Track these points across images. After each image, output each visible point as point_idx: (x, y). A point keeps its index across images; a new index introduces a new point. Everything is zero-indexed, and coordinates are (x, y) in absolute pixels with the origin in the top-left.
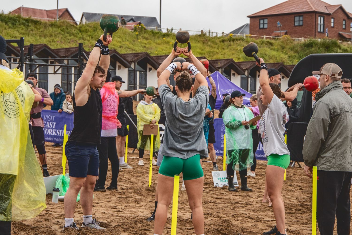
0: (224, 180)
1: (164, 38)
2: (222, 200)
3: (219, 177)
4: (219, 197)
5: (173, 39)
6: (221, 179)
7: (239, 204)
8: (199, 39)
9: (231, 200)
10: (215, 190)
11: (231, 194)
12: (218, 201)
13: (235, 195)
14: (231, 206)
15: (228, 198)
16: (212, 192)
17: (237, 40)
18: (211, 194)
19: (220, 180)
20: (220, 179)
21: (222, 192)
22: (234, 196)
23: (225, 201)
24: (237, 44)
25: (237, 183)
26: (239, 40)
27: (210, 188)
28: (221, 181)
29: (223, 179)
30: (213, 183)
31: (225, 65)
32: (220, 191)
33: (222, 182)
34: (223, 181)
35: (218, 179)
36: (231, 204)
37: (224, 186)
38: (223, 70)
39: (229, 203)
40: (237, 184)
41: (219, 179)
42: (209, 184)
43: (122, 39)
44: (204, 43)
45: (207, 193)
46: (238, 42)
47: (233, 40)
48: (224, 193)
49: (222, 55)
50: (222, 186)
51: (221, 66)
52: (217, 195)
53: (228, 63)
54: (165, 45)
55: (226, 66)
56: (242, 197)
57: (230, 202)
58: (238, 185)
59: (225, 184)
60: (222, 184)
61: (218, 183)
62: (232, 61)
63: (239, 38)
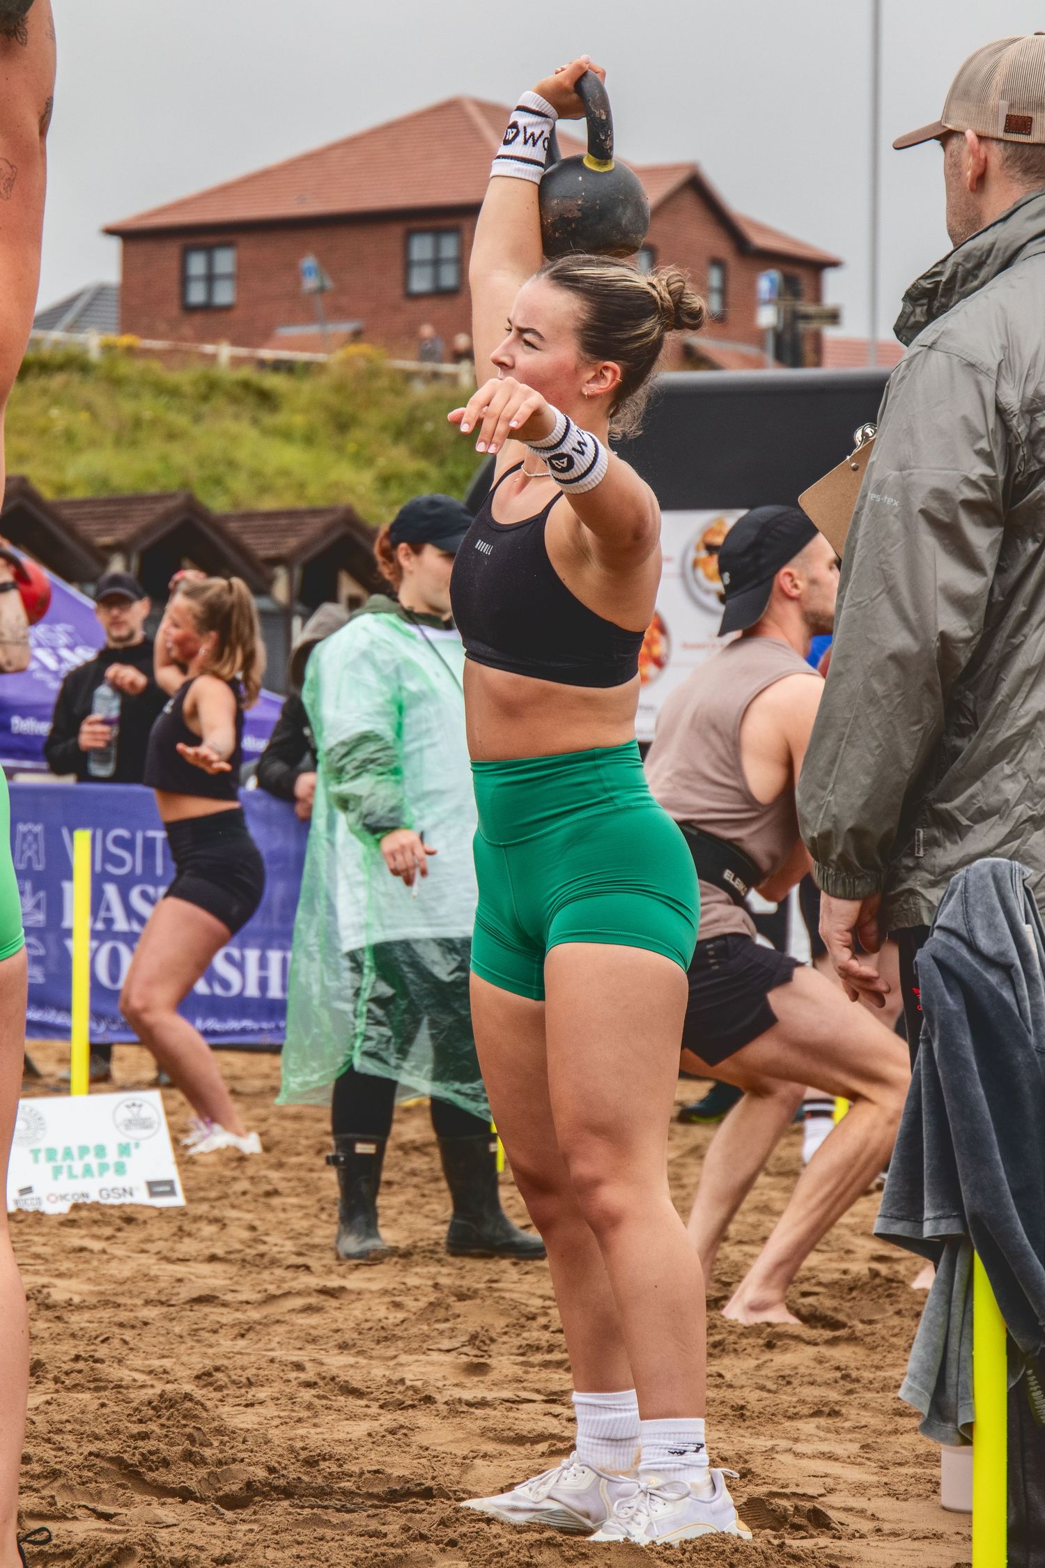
0: (78, 1167)
3: (43, 1145)
6: (60, 1156)
7: (225, 1305)
9: (161, 1285)
11: (143, 1251)
14: (170, 1317)
19: (46, 1167)
20: (51, 1154)
21: (76, 1242)
25: (170, 1183)
28: (57, 1171)
29: (68, 1153)
32: (57, 1236)
33: (64, 1177)
34: (70, 1167)
35: (36, 1160)
36: (164, 1309)
37: (76, 1207)
40: (172, 1192)
41: (42, 1156)
48: (93, 1244)
50: (63, 1208)
56: (233, 1270)
58: (179, 1200)
59: (85, 1190)
60: (63, 1193)
61: (35, 1189)
62: (22, 487)
63: (59, 357)
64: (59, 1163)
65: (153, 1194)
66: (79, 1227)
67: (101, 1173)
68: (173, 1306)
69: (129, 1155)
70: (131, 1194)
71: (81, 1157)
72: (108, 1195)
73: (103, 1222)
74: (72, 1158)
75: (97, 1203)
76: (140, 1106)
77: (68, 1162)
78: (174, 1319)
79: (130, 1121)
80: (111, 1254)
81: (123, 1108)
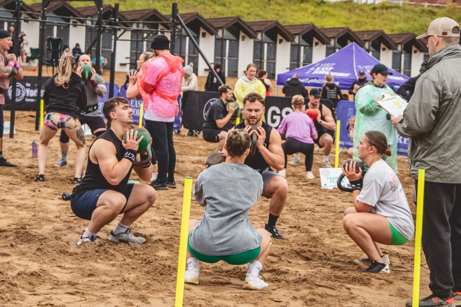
1: (302, 5)
2: (324, 207)
4: (322, 203)
5: (312, 5)
8: (345, 6)
9: (336, 208)
10: (321, 194)
12: (318, 209)
13: (345, 200)
14: (334, 216)
15: (332, 205)
16: (315, 196)
17: (391, 8)
18: (313, 199)
19: (329, 181)
20: (330, 178)
21: (329, 196)
22: (343, 202)
23: (328, 209)
24: (391, 12)
26: (394, 7)
27: (314, 191)
30: (321, 183)
31: (373, 37)
32: (327, 195)
33: (332, 182)
35: (328, 179)
36: (334, 213)
37: (334, 188)
38: (371, 43)
39: (332, 212)
42: (316, 184)
43: (251, 5)
44: (350, 11)
45: (309, 196)
46: (393, 10)
47: (387, 8)
48: (332, 197)
49: (372, 25)
50: (332, 188)
51: (368, 38)
52: (320, 200)
53: (377, 35)
54: (303, 13)
55: (375, 39)
57: (333, 210)
60: (332, 185)
61: (327, 185)
62: (382, 32)
63: (394, 5)
64: (332, 180)
71: (336, 179)
73: (337, 192)
74: (334, 179)
80: (334, 199)
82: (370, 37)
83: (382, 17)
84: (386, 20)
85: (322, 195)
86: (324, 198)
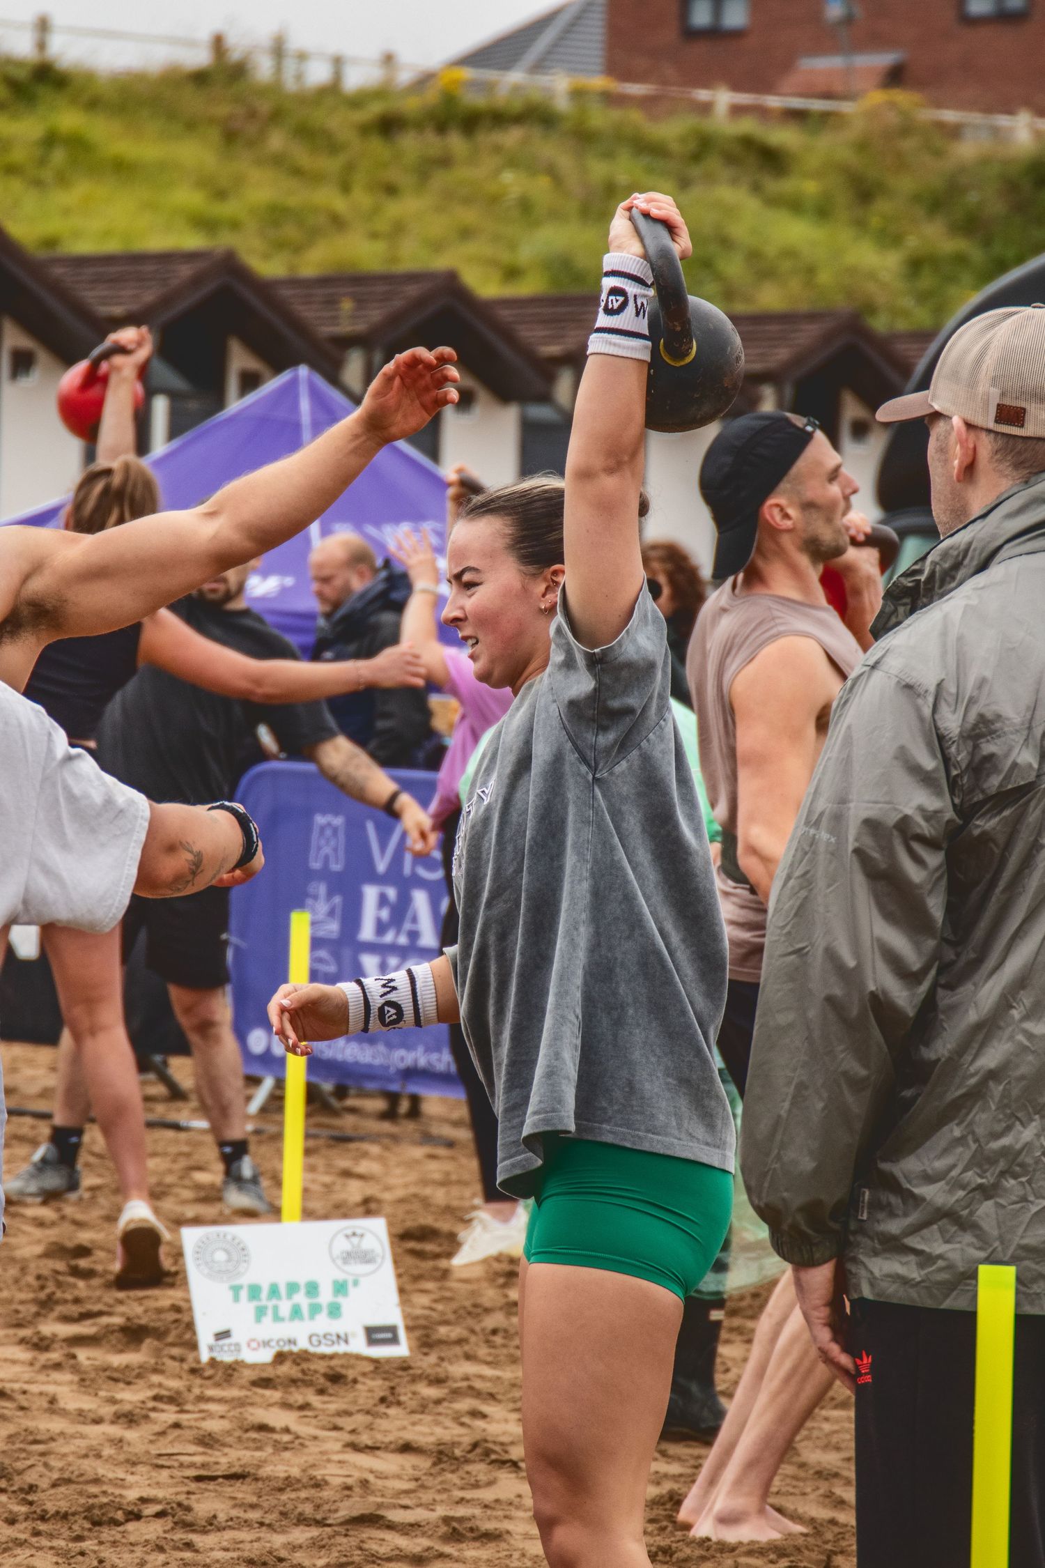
0: (285, 1308)
2: (244, 1492)
3: (245, 1280)
4: (224, 1463)
6: (264, 1294)
7: (391, 1526)
9: (326, 1493)
10: (202, 1398)
11: (335, 1429)
12: (210, 1504)
14: (318, 1547)
15: (294, 1471)
16: (170, 1415)
17: (500, 119)
18: (162, 1433)
19: (248, 1308)
20: (255, 1292)
21: (260, 1414)
22: (356, 1447)
23: (271, 1500)
24: (497, 149)
25: (393, 1329)
26: (519, 119)
27: (155, 1378)
28: (260, 1312)
29: (274, 1291)
30: (189, 1325)
31: (393, 321)
32: (242, 1402)
33: (268, 1319)
34: (276, 1308)
35: (237, 1299)
36: (314, 1533)
37: (280, 1357)
38: (379, 358)
39: (302, 1520)
40: (394, 1340)
41: (244, 1293)
42: (160, 1333)
44: (230, 136)
45: (130, 1418)
46: (512, 137)
47: (471, 123)
48: (277, 1418)
50: (265, 1356)
51: (359, 327)
52: (208, 1441)
53: (420, 303)
55: (404, 329)
56: (423, 1465)
57: (308, 1511)
58: (402, 1350)
59: (292, 1336)
60: (267, 1338)
61: (234, 1333)
62: (450, 284)
63: (517, 105)
64: (264, 1302)
65: (372, 1341)
66: (275, 1388)
67: (312, 1317)
68: (329, 1525)
69: (346, 1294)
70: (346, 1341)
71: (289, 1296)
72: (320, 1342)
73: (303, 1381)
74: (279, 1298)
75: (306, 1352)
76: (362, 1236)
77: (274, 1302)
78: (324, 1547)
79: (349, 1254)
80: (295, 1433)
81: (341, 1238)
82: (376, 315)
83: (440, 179)
84: (467, 201)
85: (212, 1407)
86: (224, 1425)
